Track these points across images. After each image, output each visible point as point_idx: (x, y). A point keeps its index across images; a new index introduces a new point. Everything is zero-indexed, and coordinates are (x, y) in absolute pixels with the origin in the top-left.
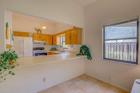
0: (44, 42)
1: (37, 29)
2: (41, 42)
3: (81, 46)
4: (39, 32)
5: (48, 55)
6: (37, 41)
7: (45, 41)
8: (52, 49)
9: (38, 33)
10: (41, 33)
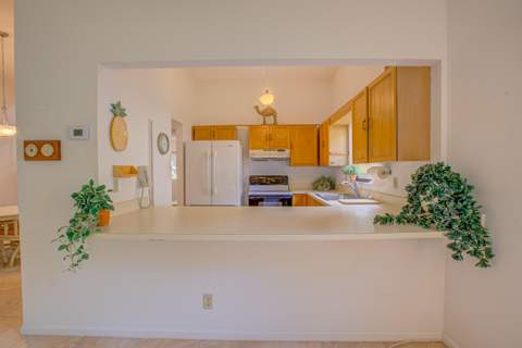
0: (286, 154)
1: (261, 109)
2: (275, 154)
4: (270, 120)
5: (297, 205)
6: (261, 151)
7: (288, 151)
8: (318, 181)
9: (264, 124)
10: (275, 124)
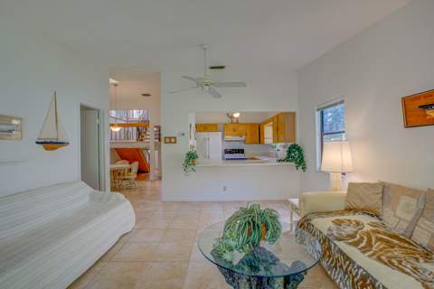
0: (243, 138)
1: (230, 115)
3: (289, 144)
6: (231, 137)
9: (232, 123)
10: (237, 123)
